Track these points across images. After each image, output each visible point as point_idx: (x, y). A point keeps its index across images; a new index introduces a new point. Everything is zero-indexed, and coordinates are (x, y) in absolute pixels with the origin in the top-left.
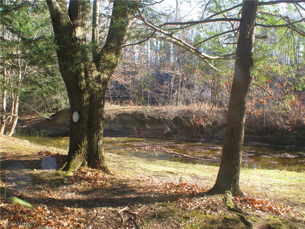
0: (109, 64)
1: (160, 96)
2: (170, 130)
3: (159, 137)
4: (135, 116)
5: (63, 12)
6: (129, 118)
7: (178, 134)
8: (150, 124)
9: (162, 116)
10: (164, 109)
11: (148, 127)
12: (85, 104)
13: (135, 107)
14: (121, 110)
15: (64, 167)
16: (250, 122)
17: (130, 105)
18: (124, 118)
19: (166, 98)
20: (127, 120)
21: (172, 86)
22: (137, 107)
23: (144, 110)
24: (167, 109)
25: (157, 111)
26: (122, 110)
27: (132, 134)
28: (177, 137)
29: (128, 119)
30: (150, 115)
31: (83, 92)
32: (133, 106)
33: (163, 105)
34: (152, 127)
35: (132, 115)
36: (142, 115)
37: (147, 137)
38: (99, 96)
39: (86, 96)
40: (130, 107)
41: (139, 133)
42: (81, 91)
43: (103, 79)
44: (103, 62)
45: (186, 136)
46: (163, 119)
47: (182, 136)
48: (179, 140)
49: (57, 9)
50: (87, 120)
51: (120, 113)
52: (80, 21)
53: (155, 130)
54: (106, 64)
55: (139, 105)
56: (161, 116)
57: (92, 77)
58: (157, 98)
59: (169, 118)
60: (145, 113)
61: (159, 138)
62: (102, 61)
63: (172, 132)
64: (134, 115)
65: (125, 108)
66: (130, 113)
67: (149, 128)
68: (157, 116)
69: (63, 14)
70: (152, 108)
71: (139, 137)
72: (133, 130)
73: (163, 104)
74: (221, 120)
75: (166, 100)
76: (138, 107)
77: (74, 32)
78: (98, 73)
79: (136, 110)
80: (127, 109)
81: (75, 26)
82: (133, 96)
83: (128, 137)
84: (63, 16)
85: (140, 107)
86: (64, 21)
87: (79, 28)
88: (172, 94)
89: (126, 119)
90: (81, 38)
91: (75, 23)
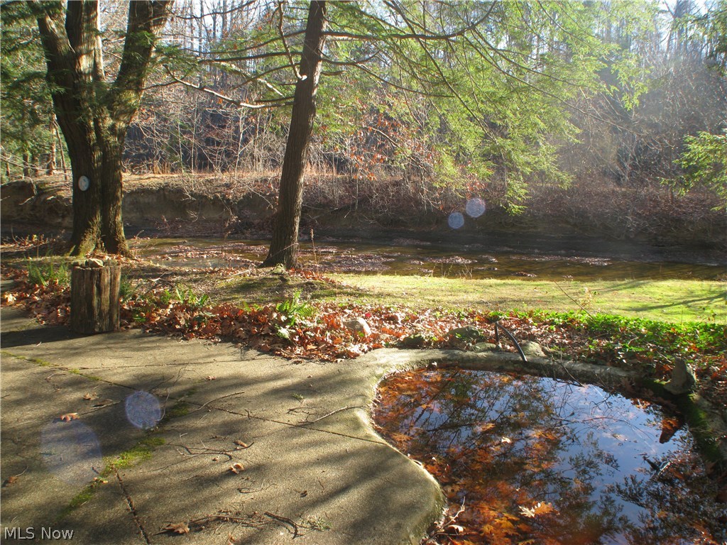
0: (126, 107)
1: (216, 150)
2: (237, 219)
3: (215, 235)
4: (164, 195)
5: (61, 36)
6: (153, 199)
7: (254, 227)
8: (196, 210)
9: (220, 192)
10: (225, 177)
11: (193, 215)
12: (96, 165)
13: (164, 175)
14: (135, 182)
15: (71, 251)
16: (398, 200)
17: (153, 170)
18: (141, 200)
19: (228, 154)
20: (149, 203)
21: (242, 130)
22: (168, 175)
23: (183, 181)
24: (231, 176)
25: (210, 181)
26: (137, 182)
27: (159, 231)
28: (251, 233)
29: (150, 201)
30: (195, 191)
31: (93, 149)
32: (159, 173)
33: (223, 171)
34: (200, 215)
35: (158, 191)
36: (179, 191)
37: (191, 237)
38: (114, 154)
39: (97, 154)
40: (152, 175)
41: (174, 229)
42: (90, 147)
43: (119, 130)
44: (118, 105)
45: (270, 231)
46: (223, 199)
47: (262, 232)
48: (256, 240)
49: (52, 33)
50: (100, 187)
51: (132, 188)
52: (84, 47)
53: (206, 221)
54: (123, 108)
55: (173, 171)
56: (218, 192)
57: (104, 127)
58: (211, 156)
59: (236, 197)
60: (185, 188)
61: (216, 237)
62: (116, 103)
63: (242, 224)
64: (162, 192)
65: (142, 177)
66: (154, 188)
67: (195, 218)
68: (211, 193)
69: (61, 38)
70: (201, 177)
71: (175, 237)
72: (161, 223)
73: (224, 166)
74: (341, 198)
75: (229, 160)
76: (171, 175)
77: (78, 64)
78: (112, 121)
79: (166, 181)
80: (147, 180)
81: (79, 55)
82: (160, 152)
83: (151, 238)
84: (61, 41)
85: (175, 175)
86: (63, 48)
87: (84, 57)
88: (241, 148)
89: (146, 200)
90: (87, 72)
91: (78, 51)
